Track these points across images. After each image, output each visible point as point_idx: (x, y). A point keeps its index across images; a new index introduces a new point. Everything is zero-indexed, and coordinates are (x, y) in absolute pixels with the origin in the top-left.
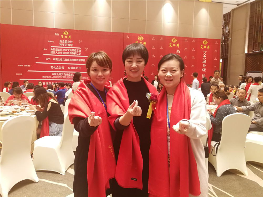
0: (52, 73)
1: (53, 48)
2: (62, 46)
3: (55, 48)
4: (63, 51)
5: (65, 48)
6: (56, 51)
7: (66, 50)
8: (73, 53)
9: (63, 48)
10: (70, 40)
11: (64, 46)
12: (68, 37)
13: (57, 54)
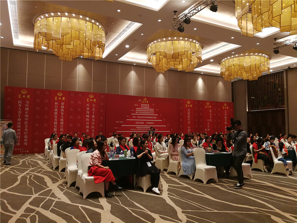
0: (136, 126)
1: (137, 109)
2: (143, 108)
3: (139, 109)
4: (143, 112)
5: (144, 110)
6: (139, 112)
7: (145, 111)
8: (149, 113)
9: (143, 110)
10: (147, 104)
11: (144, 108)
12: (146, 102)
13: (139, 114)
